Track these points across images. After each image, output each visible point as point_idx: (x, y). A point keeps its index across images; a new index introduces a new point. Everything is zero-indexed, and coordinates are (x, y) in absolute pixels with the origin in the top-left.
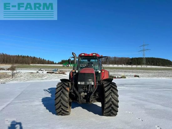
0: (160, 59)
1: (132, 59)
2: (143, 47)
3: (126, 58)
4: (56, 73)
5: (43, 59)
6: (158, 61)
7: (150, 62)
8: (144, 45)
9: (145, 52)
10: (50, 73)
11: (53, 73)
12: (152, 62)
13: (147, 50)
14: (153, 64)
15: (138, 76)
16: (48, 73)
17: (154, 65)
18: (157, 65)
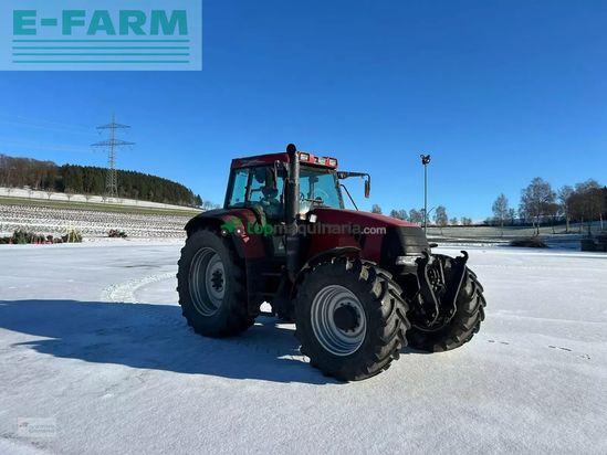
0: (159, 179)
1: (66, 169)
2: (108, 131)
3: (41, 165)
6: (153, 186)
7: (127, 185)
8: (113, 126)
9: (116, 149)
12: (135, 187)
13: (124, 143)
14: (137, 193)
15: (122, 235)
17: (141, 197)
18: (148, 199)
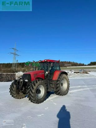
4: (81, 73)
5: (76, 63)
10: (76, 73)
11: (78, 73)
16: (74, 73)
